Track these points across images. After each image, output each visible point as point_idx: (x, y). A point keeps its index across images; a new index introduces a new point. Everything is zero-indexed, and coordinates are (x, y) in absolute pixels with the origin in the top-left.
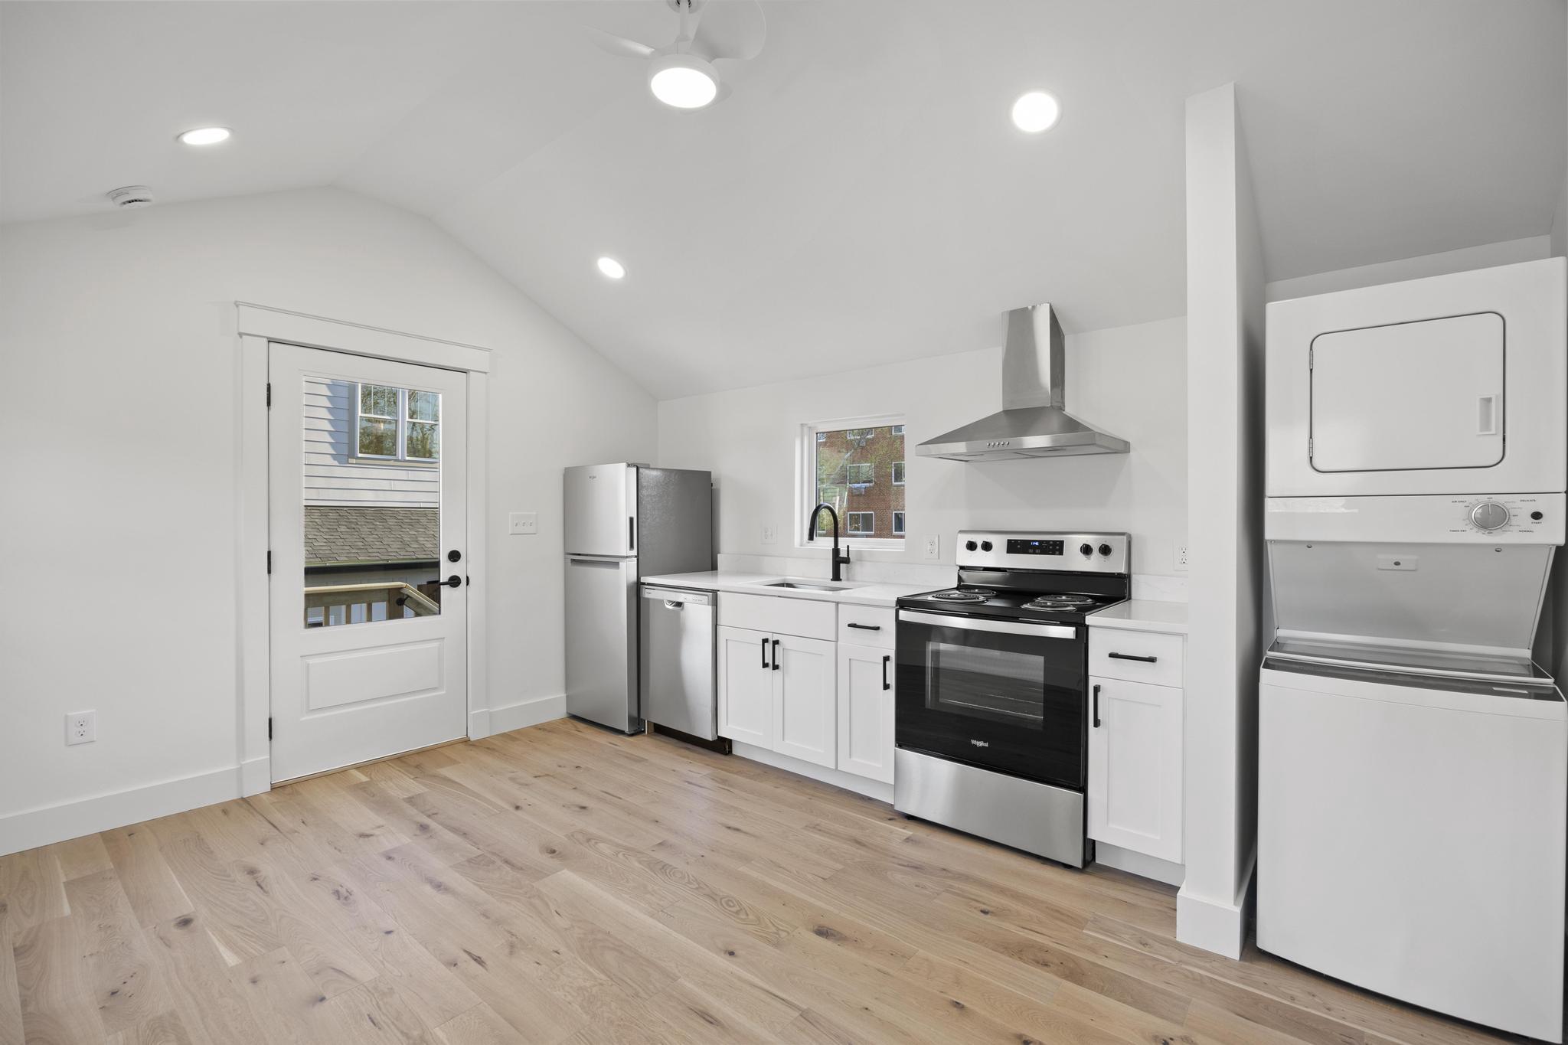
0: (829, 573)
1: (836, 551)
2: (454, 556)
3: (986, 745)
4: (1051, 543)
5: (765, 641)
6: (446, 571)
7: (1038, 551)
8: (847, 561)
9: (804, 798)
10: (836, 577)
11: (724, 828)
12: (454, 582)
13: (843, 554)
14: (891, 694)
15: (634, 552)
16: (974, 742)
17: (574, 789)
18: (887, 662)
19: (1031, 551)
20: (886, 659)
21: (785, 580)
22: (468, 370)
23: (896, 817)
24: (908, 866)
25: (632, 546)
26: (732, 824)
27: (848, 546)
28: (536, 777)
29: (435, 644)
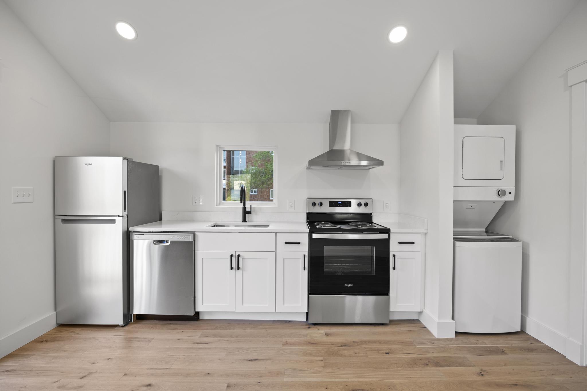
0: (241, 218)
1: (244, 208)
3: (352, 285)
4: (346, 202)
5: (232, 256)
7: (341, 206)
8: (250, 212)
9: (263, 331)
10: (244, 220)
11: (248, 361)
13: (248, 209)
14: (306, 272)
15: (126, 213)
16: (346, 285)
17: (125, 375)
18: (305, 257)
19: (339, 205)
21: (216, 223)
23: (310, 326)
24: (341, 346)
25: (125, 210)
26: (250, 357)
27: (251, 206)
28: (82, 378)
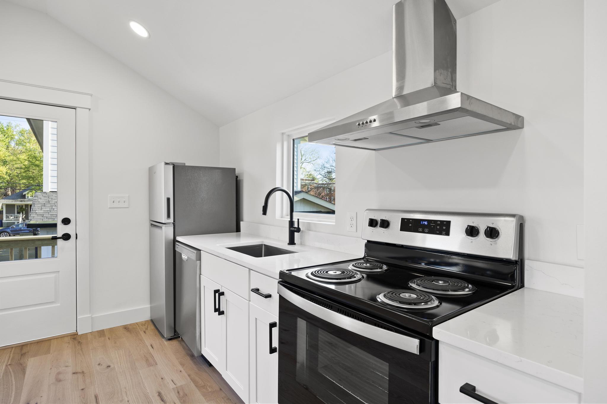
1: (291, 223)
2: (66, 221)
4: (439, 223)
5: (215, 291)
6: (61, 230)
7: (426, 230)
8: (298, 230)
10: (292, 243)
12: (66, 237)
15: (171, 220)
18: (273, 329)
19: (420, 230)
20: (272, 325)
21: (263, 242)
22: (76, 107)
25: (169, 216)
29: (53, 275)
